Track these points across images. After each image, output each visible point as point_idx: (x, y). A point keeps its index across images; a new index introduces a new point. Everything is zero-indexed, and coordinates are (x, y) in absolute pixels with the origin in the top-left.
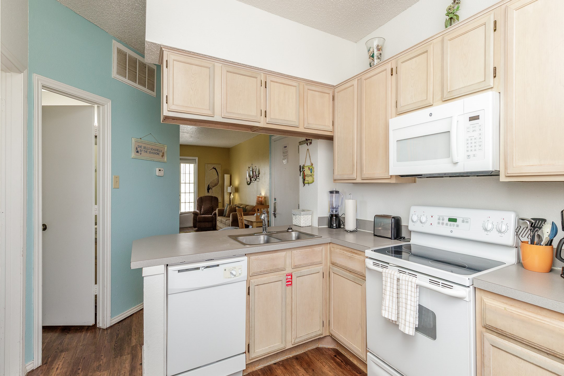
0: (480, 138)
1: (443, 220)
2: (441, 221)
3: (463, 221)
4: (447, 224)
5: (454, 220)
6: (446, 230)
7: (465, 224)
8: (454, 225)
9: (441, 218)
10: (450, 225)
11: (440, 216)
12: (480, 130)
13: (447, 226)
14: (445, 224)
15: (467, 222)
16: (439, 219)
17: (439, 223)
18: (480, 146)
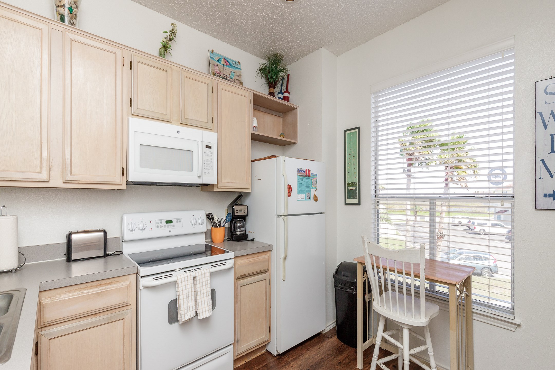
0: (212, 162)
1: (161, 223)
2: (159, 225)
3: (177, 222)
4: (165, 226)
5: (171, 222)
6: (165, 231)
7: (179, 223)
8: (171, 226)
9: (159, 222)
10: (168, 226)
11: (158, 220)
12: (212, 156)
13: (165, 228)
14: (163, 226)
15: (180, 221)
16: (158, 223)
17: (158, 227)
18: (212, 167)
